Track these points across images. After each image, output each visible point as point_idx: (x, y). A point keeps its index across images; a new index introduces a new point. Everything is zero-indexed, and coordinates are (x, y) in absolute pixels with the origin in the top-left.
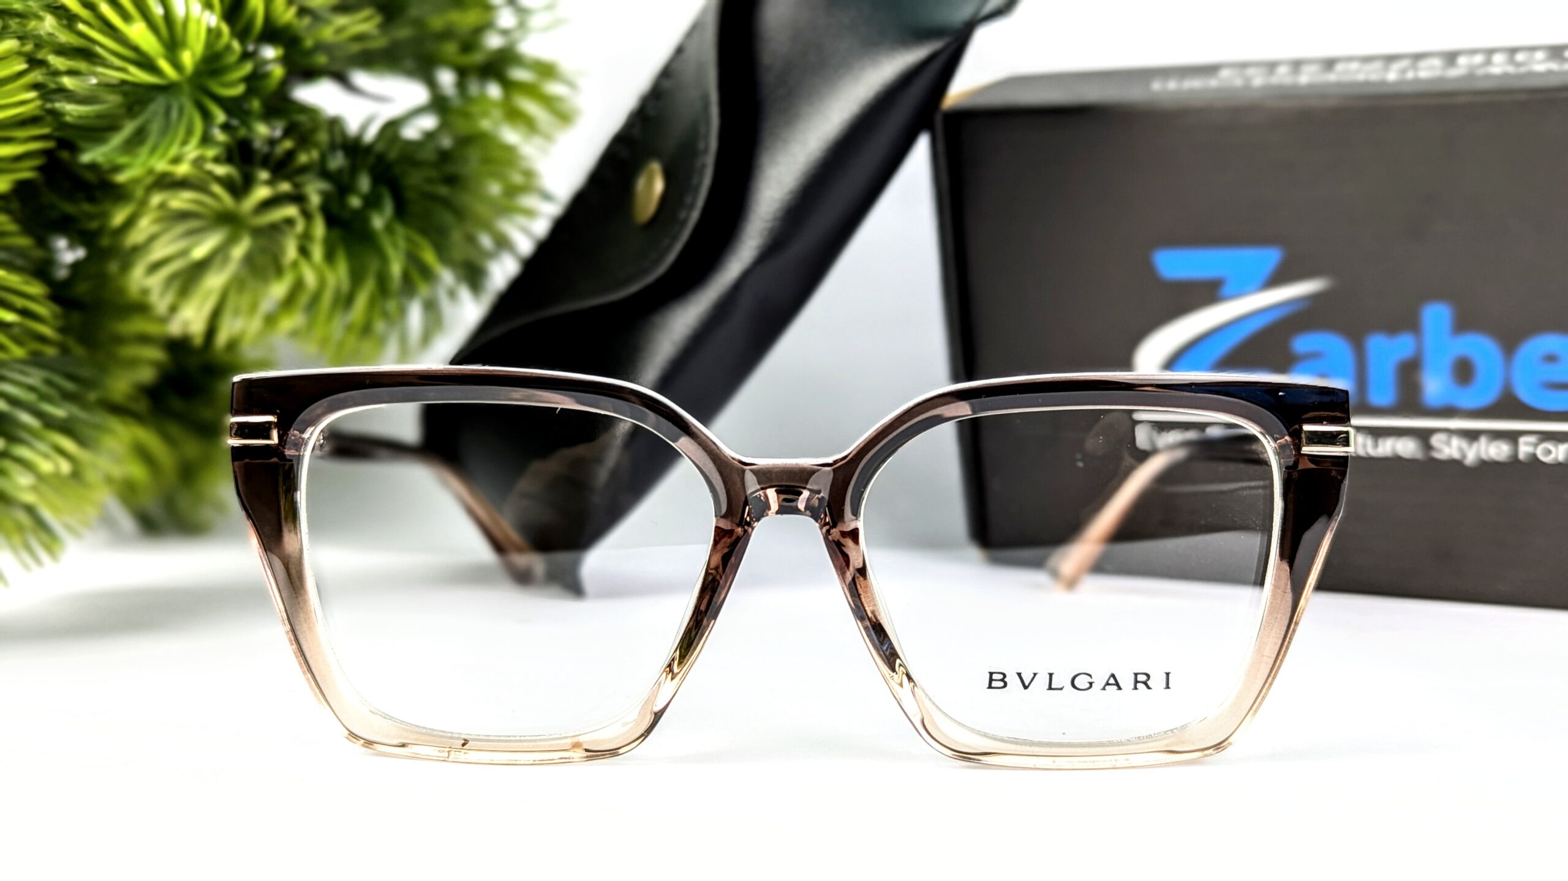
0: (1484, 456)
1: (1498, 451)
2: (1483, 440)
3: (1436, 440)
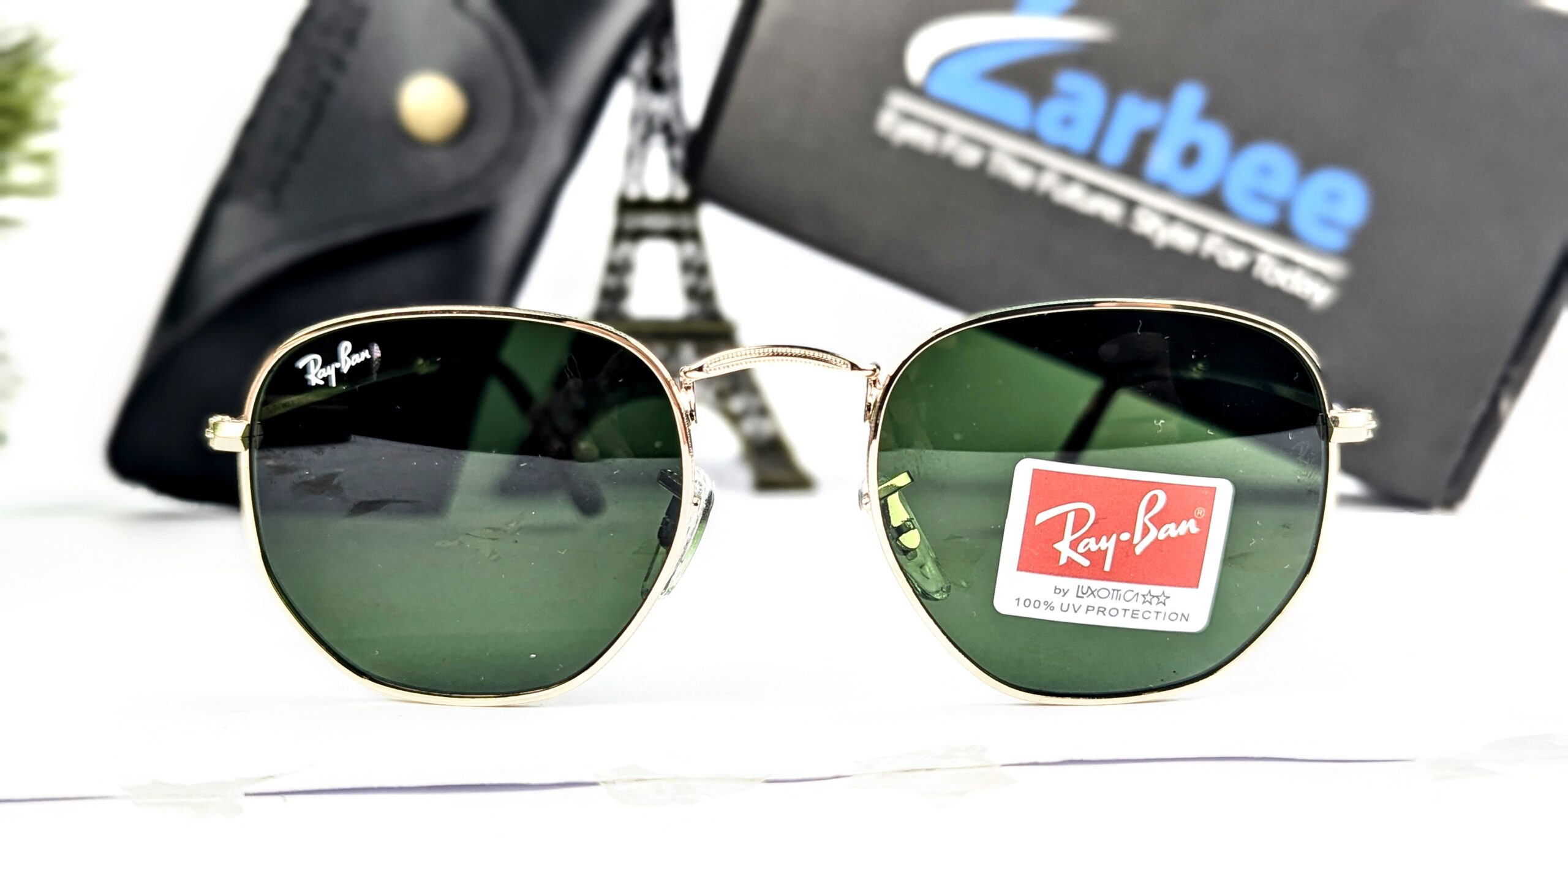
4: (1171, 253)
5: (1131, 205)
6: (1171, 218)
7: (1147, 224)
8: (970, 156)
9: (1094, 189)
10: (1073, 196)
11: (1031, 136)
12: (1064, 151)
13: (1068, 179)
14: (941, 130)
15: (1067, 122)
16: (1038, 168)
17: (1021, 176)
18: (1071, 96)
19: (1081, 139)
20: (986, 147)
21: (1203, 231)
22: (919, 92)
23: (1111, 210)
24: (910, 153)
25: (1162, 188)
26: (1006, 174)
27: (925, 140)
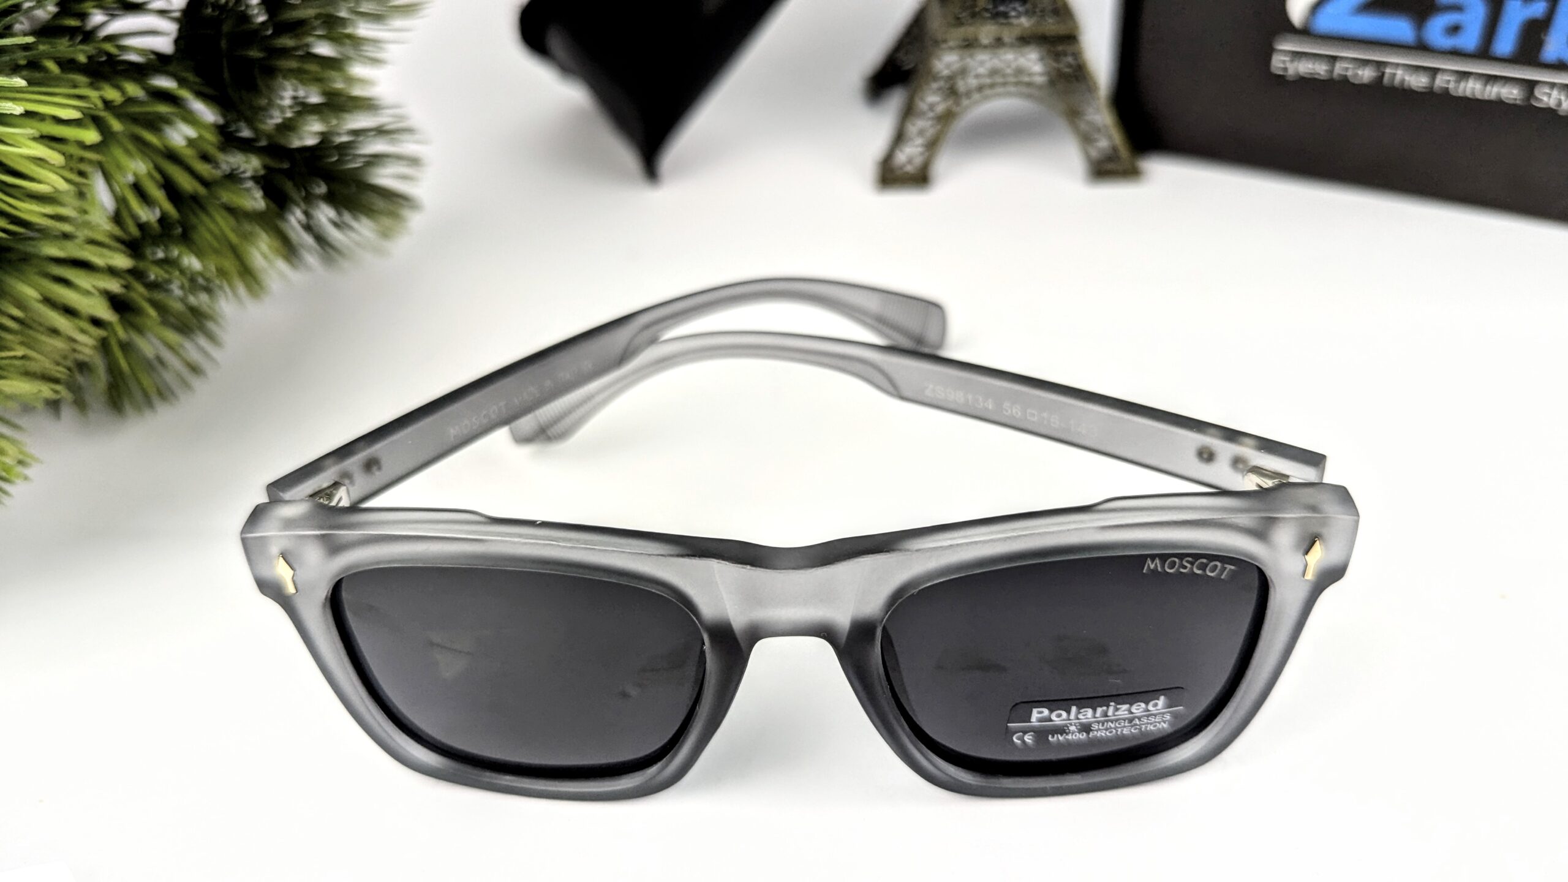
5: (1530, 86)
7: (1548, 98)
8: (1366, 75)
9: (1489, 79)
10: (1472, 88)
11: (1422, 47)
12: (1456, 53)
13: (1464, 75)
14: (1333, 59)
15: (1454, 30)
16: (1434, 72)
17: (1418, 82)
18: (1457, 8)
20: (1380, 65)
22: (1305, 32)
23: (1511, 94)
24: (1306, 82)
25: (1560, 66)
26: (1403, 81)
27: (1320, 69)
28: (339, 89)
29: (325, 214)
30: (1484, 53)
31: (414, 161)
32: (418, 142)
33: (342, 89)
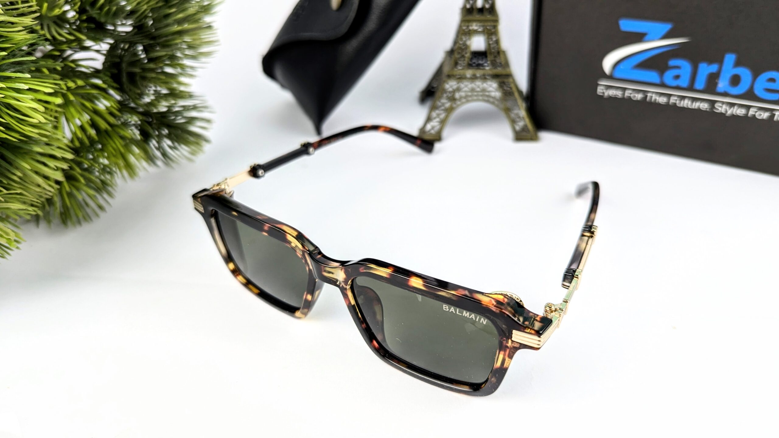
0: (734, 113)
1: (741, 112)
2: (736, 107)
3: (717, 105)
4: (734, 117)
5: (713, 103)
6: (732, 105)
7: (721, 108)
8: (639, 96)
9: (694, 99)
10: (686, 103)
11: (663, 85)
12: (678, 88)
13: (683, 98)
14: (624, 89)
15: (677, 77)
16: (669, 96)
17: (662, 100)
18: (678, 67)
19: (684, 82)
20: (644, 92)
21: (748, 107)
22: (611, 77)
23: (704, 106)
24: (612, 99)
25: (725, 94)
26: (656, 100)
27: (618, 94)
28: (175, 87)
29: (166, 143)
30: (691, 88)
31: (208, 121)
32: (210, 112)
33: (176, 87)
